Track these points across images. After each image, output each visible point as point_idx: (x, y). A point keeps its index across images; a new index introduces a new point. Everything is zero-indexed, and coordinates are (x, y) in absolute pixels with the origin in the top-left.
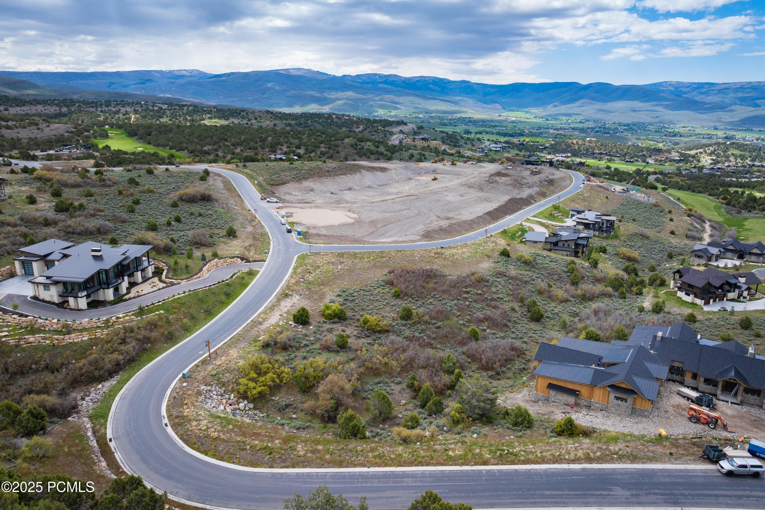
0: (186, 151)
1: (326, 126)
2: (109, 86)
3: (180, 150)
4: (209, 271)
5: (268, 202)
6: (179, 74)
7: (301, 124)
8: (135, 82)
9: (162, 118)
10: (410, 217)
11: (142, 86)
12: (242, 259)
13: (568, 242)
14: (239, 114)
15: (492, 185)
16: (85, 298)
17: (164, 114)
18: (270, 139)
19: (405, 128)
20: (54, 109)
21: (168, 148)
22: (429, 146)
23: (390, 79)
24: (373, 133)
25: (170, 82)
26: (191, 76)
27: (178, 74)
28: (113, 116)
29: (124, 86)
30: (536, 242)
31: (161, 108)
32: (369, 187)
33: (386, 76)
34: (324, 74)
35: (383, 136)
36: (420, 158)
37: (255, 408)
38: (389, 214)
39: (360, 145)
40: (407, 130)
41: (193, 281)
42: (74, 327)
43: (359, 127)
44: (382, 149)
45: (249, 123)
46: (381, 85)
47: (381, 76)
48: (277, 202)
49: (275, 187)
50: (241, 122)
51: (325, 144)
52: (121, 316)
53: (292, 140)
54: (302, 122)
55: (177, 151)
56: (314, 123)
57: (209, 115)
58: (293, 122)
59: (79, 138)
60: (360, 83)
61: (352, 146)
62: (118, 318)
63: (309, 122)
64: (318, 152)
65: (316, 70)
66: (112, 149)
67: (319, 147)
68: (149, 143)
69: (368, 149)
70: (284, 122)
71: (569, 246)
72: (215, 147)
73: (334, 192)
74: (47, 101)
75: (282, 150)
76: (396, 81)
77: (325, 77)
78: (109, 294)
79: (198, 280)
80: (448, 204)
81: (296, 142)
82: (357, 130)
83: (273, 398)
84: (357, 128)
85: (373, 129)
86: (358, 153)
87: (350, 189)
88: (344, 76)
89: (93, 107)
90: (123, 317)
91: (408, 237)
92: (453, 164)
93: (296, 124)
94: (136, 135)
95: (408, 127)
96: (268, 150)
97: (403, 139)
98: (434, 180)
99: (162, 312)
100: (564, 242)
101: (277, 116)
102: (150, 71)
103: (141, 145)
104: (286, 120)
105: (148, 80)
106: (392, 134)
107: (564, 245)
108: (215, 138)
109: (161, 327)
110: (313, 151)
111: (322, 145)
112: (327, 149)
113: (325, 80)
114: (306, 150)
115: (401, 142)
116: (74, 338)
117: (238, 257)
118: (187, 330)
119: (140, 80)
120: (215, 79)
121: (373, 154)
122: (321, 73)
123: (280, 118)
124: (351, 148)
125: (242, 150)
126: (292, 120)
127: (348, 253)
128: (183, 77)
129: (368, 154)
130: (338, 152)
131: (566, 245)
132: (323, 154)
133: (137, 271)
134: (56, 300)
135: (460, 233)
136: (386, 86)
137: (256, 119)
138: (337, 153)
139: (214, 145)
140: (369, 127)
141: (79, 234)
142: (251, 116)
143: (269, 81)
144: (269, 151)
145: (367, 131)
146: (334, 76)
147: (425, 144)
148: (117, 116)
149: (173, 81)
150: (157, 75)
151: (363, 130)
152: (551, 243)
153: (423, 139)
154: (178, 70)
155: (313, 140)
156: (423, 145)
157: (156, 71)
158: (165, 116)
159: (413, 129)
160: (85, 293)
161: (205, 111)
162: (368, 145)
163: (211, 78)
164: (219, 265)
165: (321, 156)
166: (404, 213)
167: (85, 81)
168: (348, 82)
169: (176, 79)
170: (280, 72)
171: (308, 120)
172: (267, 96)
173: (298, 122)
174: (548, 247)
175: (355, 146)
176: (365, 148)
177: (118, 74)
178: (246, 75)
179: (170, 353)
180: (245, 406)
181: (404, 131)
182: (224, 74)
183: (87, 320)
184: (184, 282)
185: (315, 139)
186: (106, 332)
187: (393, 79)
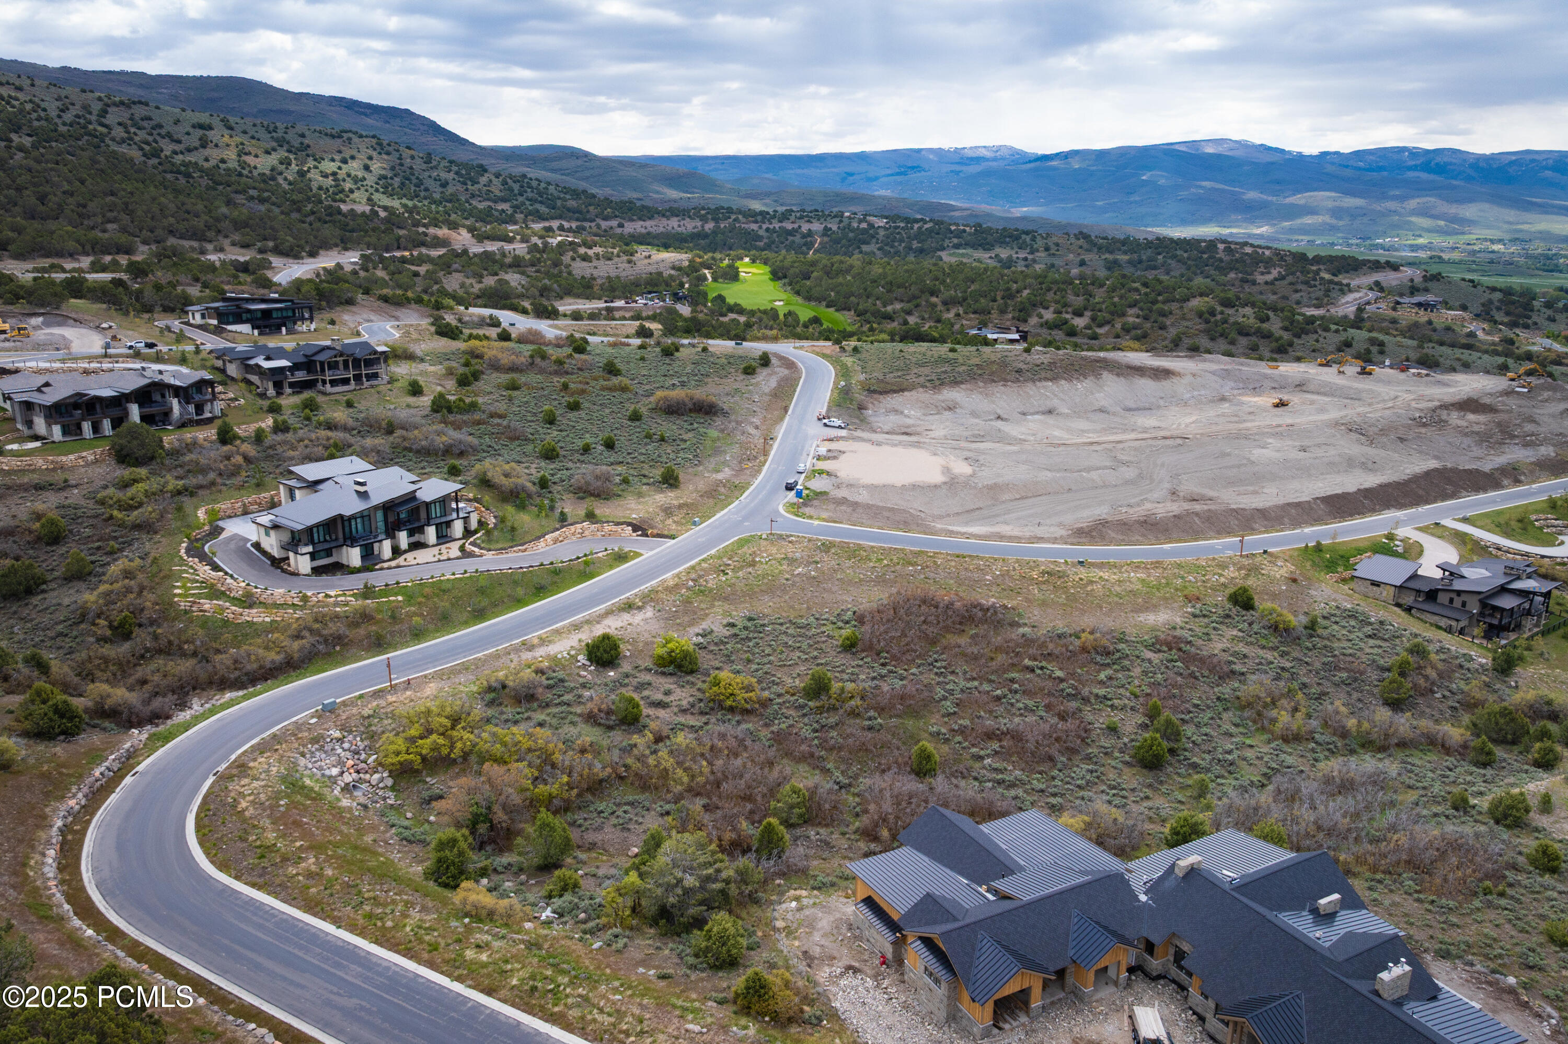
0: (852, 313)
1: (1193, 269)
2: (843, 180)
3: (844, 309)
4: (556, 541)
5: (825, 425)
6: (974, 155)
7: (1140, 262)
8: (889, 172)
9: (868, 243)
10: (1105, 486)
11: (899, 178)
12: (635, 528)
13: (1464, 597)
14: (1017, 238)
15: (1423, 430)
16: (308, 556)
17: (873, 237)
18: (1026, 293)
19: (1389, 278)
20: (694, 225)
21: (824, 303)
22: (1430, 322)
23: (1438, 159)
24: (1300, 287)
25: (952, 171)
26: (995, 159)
27: (971, 154)
28: (782, 239)
29: (870, 180)
30: (1375, 584)
31: (871, 226)
32: (1102, 410)
33: (1427, 152)
34: (1277, 150)
35: (1321, 293)
36: (1368, 351)
37: (392, 788)
38: (1049, 474)
39: (1222, 313)
40: (1394, 283)
41: (510, 555)
42: (262, 599)
43: (1269, 273)
44: (1275, 325)
45: (1030, 257)
46: (1411, 174)
47: (1414, 153)
48: (840, 427)
49: (876, 396)
50: (1015, 256)
51: (1141, 309)
52: (332, 593)
53: (1071, 298)
54: (1144, 258)
55: (837, 310)
56: (1169, 261)
57: (955, 241)
58: (1123, 258)
59: (685, 280)
60: (1359, 169)
61: (1200, 315)
62: (327, 596)
63: (1160, 257)
64: (1118, 326)
65: (1258, 142)
66: (728, 300)
67: (1124, 315)
68: (798, 293)
69: (1236, 323)
70: (1107, 256)
71: (1464, 604)
72: (907, 306)
73: (1005, 416)
74: (689, 211)
75: (1041, 317)
76: (1451, 164)
77: (1276, 158)
78: (353, 556)
79: (520, 554)
80: (1239, 466)
81: (1079, 301)
82: (1260, 279)
83: (428, 779)
84: (1262, 274)
85: (1302, 278)
86: (1207, 332)
87: (1050, 412)
88: (1324, 154)
89: (756, 222)
90: (336, 596)
91: (1041, 528)
92: (1364, 372)
93: (1130, 262)
94: (785, 277)
95: (1399, 275)
96: (1010, 316)
97: (1368, 303)
98: (1277, 406)
99: (400, 598)
100: (1453, 595)
101: (1095, 245)
102: (919, 151)
103: (784, 296)
104: (1111, 253)
105: (913, 168)
106: (1345, 289)
107: (1451, 601)
108: (914, 290)
109: (378, 622)
110: (1108, 322)
111: (1131, 311)
112: (1137, 320)
113: (1272, 163)
114: (1093, 319)
115: (1360, 310)
116: (255, 615)
117: (629, 524)
118: (418, 635)
119: (899, 167)
120: (1038, 163)
121: (1247, 335)
122: (1270, 149)
123: (1100, 249)
124: (1198, 320)
125: (958, 315)
126: (1125, 253)
127: (843, 546)
128: (978, 160)
129: (1233, 335)
130: (1163, 327)
131: (1457, 602)
132: (1127, 330)
133: (429, 525)
134: (276, 553)
135: (1196, 535)
136: (1424, 176)
137: (1047, 249)
138: (1161, 328)
139: (909, 302)
140: (1293, 274)
141: (418, 452)
142: (1040, 243)
143: (1149, 168)
144: (1013, 318)
145: (1286, 282)
146: (1300, 156)
147: (1423, 316)
148: (790, 238)
149: (957, 168)
150: (931, 157)
151: (1276, 279)
152: (1418, 592)
153: (1419, 305)
154: (971, 148)
155: (1116, 299)
156: (1414, 318)
157: (931, 150)
158: (874, 240)
159: (1412, 280)
160: (310, 549)
161: (951, 232)
162: (1246, 315)
163: (1030, 162)
164: (587, 533)
165: (1122, 333)
166: (1094, 475)
167: (805, 171)
168: (1330, 169)
169: (966, 164)
170: (1177, 147)
171: (1159, 254)
172: (1137, 198)
173: (1135, 256)
174: (1408, 599)
175: (1207, 315)
176: (1232, 320)
177: (862, 157)
178: (1102, 155)
179: (354, 669)
180: (382, 780)
181: (1384, 285)
182: (1057, 154)
183: (281, 591)
184: (489, 555)
185: (1121, 297)
186: (299, 614)
187: (1446, 159)
